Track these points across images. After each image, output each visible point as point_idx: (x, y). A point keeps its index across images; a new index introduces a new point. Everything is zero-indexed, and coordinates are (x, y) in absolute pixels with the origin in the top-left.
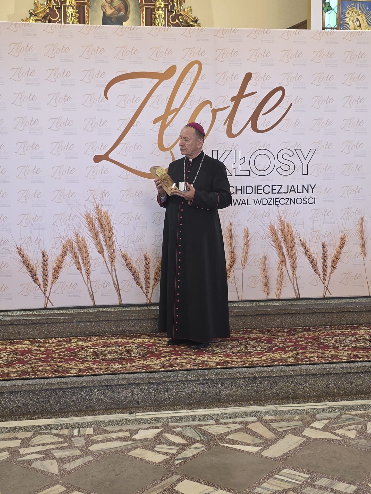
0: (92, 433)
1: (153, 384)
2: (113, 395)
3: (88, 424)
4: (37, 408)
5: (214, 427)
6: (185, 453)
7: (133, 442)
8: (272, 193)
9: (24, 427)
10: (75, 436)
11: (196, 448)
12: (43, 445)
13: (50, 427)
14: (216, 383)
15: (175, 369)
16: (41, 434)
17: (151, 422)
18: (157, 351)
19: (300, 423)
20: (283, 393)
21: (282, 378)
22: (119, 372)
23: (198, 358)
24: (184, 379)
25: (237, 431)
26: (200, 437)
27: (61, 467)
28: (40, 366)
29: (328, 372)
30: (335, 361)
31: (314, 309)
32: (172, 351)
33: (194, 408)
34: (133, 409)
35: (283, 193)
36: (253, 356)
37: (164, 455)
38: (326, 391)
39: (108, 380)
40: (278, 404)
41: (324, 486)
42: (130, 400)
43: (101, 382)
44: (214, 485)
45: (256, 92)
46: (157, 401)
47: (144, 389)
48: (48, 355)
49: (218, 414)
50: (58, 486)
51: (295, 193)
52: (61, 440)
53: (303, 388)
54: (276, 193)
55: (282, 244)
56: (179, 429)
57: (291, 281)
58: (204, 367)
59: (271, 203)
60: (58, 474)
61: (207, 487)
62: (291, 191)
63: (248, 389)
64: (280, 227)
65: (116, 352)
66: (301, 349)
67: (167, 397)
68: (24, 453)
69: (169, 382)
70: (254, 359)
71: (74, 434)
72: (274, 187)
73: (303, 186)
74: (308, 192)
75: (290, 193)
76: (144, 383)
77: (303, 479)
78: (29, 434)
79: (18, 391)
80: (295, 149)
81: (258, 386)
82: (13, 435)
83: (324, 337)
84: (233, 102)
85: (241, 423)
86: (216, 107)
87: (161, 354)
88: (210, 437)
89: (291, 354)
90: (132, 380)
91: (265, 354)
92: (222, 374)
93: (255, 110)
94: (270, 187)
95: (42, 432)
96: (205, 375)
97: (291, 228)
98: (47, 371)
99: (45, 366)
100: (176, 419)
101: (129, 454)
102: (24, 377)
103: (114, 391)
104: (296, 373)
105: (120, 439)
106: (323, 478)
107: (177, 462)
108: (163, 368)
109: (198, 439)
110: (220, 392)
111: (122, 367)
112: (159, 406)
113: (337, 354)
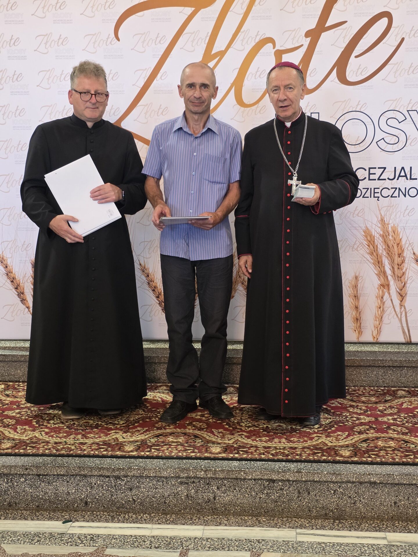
2: (47, 489)
8: (369, 179)
14: (208, 484)
15: (151, 455)
20: (320, 508)
21: (317, 485)
24: (154, 475)
35: (387, 180)
38: (394, 511)
40: (305, 528)
42: (75, 499)
43: (27, 469)
45: (345, 22)
47: (95, 484)
51: (407, 179)
53: (354, 503)
54: (375, 180)
55: (384, 258)
57: (397, 315)
58: (199, 454)
59: (368, 194)
62: (399, 176)
63: (260, 498)
64: (381, 233)
66: (378, 431)
67: (131, 500)
70: (289, 445)
72: (372, 171)
75: (398, 179)
80: (408, 111)
81: (277, 493)
84: (309, 39)
86: (281, 46)
89: (354, 441)
90: (74, 470)
92: (215, 470)
93: (343, 50)
94: (366, 170)
96: (188, 470)
97: (398, 235)
100: (124, 542)
103: (49, 483)
104: (341, 479)
110: (215, 498)
112: (117, 512)
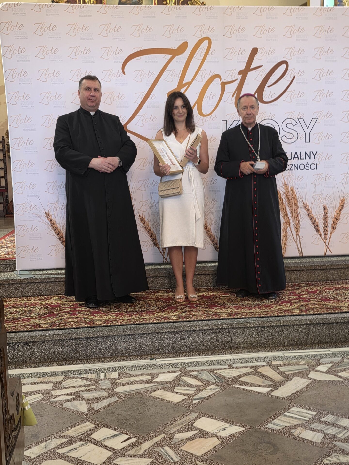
0: (117, 377)
1: (171, 333)
2: (134, 343)
3: (113, 369)
4: (66, 355)
5: (228, 371)
6: (201, 394)
7: (154, 385)
9: (56, 372)
10: (102, 379)
11: (211, 389)
12: (73, 387)
13: (79, 372)
14: (228, 332)
15: (190, 320)
16: (71, 378)
17: (169, 367)
18: (174, 304)
19: (306, 367)
20: (290, 340)
22: (140, 323)
23: (211, 310)
25: (248, 374)
26: (215, 380)
27: (90, 406)
28: (69, 318)
29: (330, 322)
30: (337, 311)
31: (317, 266)
32: (188, 304)
33: (208, 354)
34: (153, 356)
36: (262, 308)
37: (183, 395)
38: (329, 338)
39: (130, 329)
40: (285, 350)
41: (331, 422)
42: (151, 348)
44: (229, 422)
45: (261, 66)
46: (175, 348)
47: (163, 338)
48: (75, 309)
49: (230, 360)
50: (88, 423)
51: (299, 159)
52: (89, 383)
55: (286, 206)
56: (196, 373)
57: (295, 240)
58: (217, 318)
60: (87, 413)
61: (223, 423)
62: (294, 157)
64: (285, 191)
65: (137, 306)
66: (305, 301)
67: (184, 345)
68: (56, 395)
69: (185, 331)
70: (262, 311)
71: (101, 378)
73: (306, 153)
74: (310, 158)
76: (163, 333)
77: (311, 416)
78: (60, 379)
79: (49, 340)
80: (298, 119)
81: (266, 334)
82: (46, 379)
83: (325, 291)
84: (241, 76)
85: (252, 367)
86: (224, 80)
87: (177, 307)
88: (224, 380)
89: (296, 306)
90: (152, 330)
91: (273, 306)
92: (233, 324)
93: (260, 82)
95: (72, 376)
97: (294, 192)
98: (75, 322)
99: (73, 318)
100: (193, 364)
101: (151, 395)
102: (55, 328)
104: (301, 322)
105: (142, 382)
106: (329, 415)
107: (195, 402)
108: (180, 318)
109: (213, 381)
111: (143, 319)
112: (176, 353)
113: (338, 305)
